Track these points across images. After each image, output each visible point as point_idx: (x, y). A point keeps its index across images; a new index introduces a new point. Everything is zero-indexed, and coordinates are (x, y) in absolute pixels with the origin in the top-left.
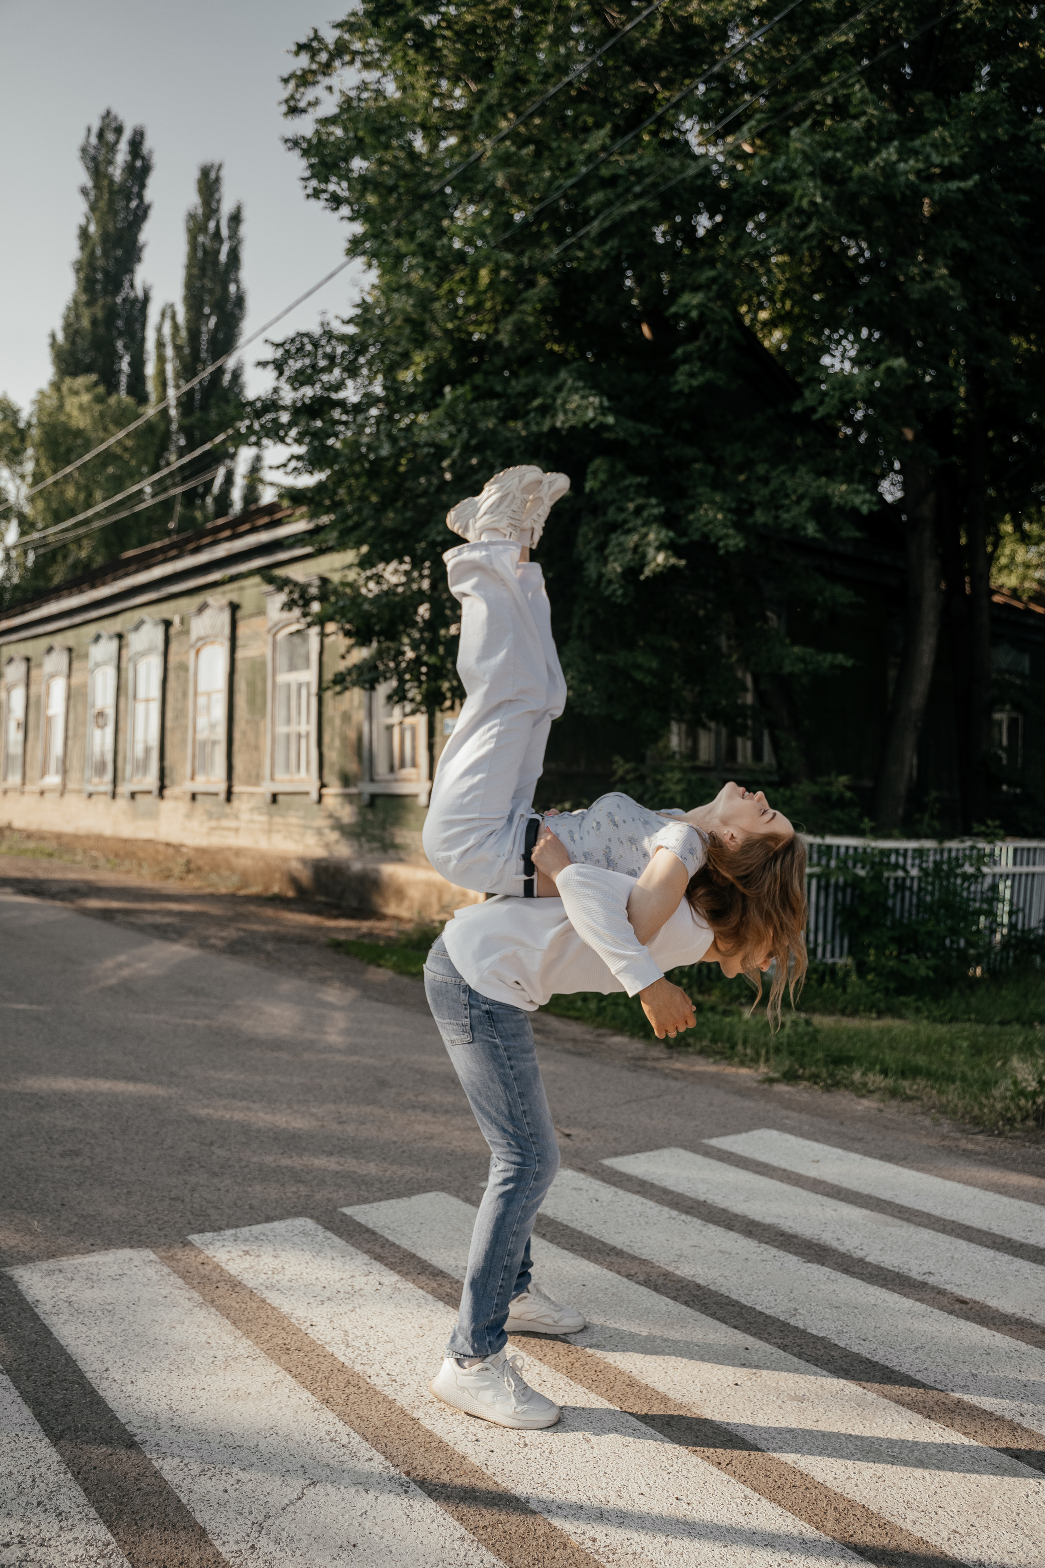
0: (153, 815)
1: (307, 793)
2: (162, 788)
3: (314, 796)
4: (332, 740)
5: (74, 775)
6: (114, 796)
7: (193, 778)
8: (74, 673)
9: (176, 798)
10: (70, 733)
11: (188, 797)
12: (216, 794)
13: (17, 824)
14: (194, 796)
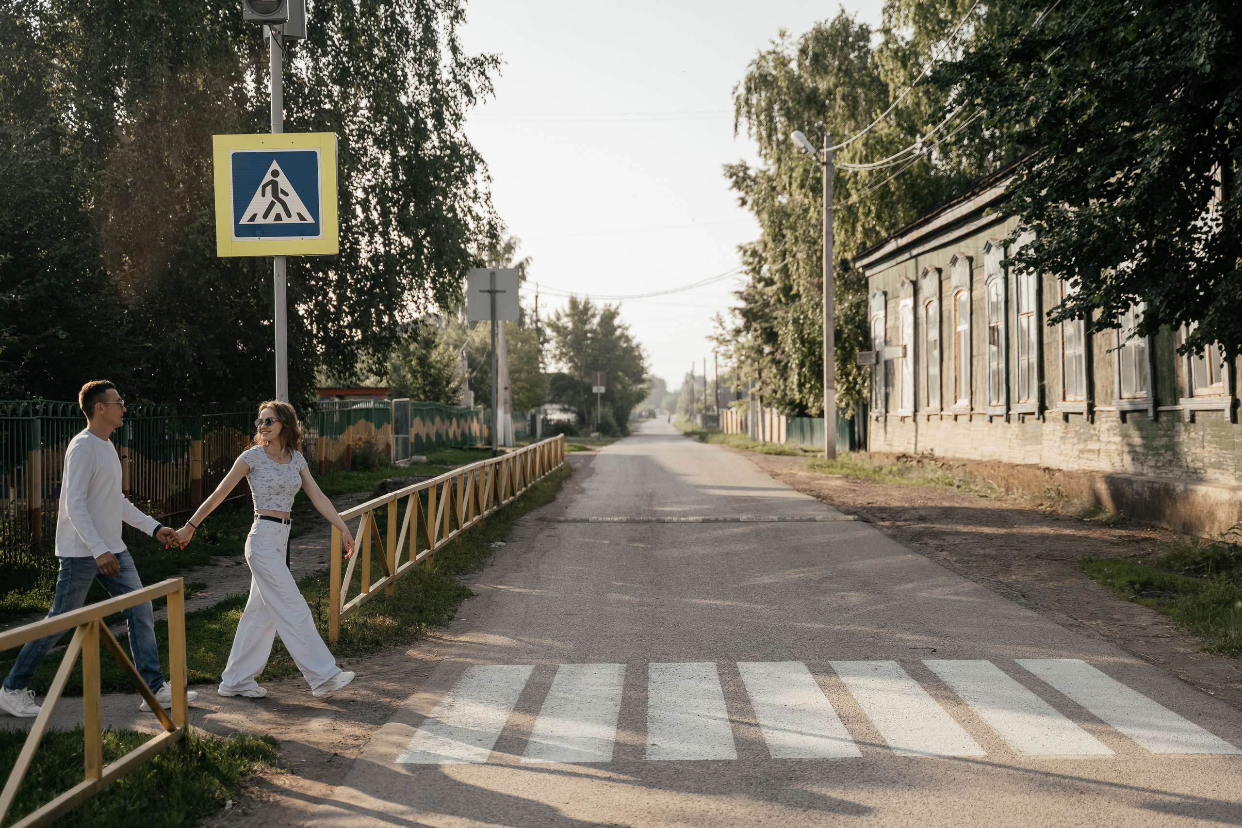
0: (1037, 438)
1: (1146, 411)
2: (1042, 408)
3: (1151, 413)
4: (1163, 354)
5: (979, 397)
6: (1008, 420)
7: (1064, 399)
8: (974, 288)
9: (1054, 420)
10: (974, 353)
11: (1061, 417)
12: (1081, 414)
13: (938, 453)
14: (1066, 417)
